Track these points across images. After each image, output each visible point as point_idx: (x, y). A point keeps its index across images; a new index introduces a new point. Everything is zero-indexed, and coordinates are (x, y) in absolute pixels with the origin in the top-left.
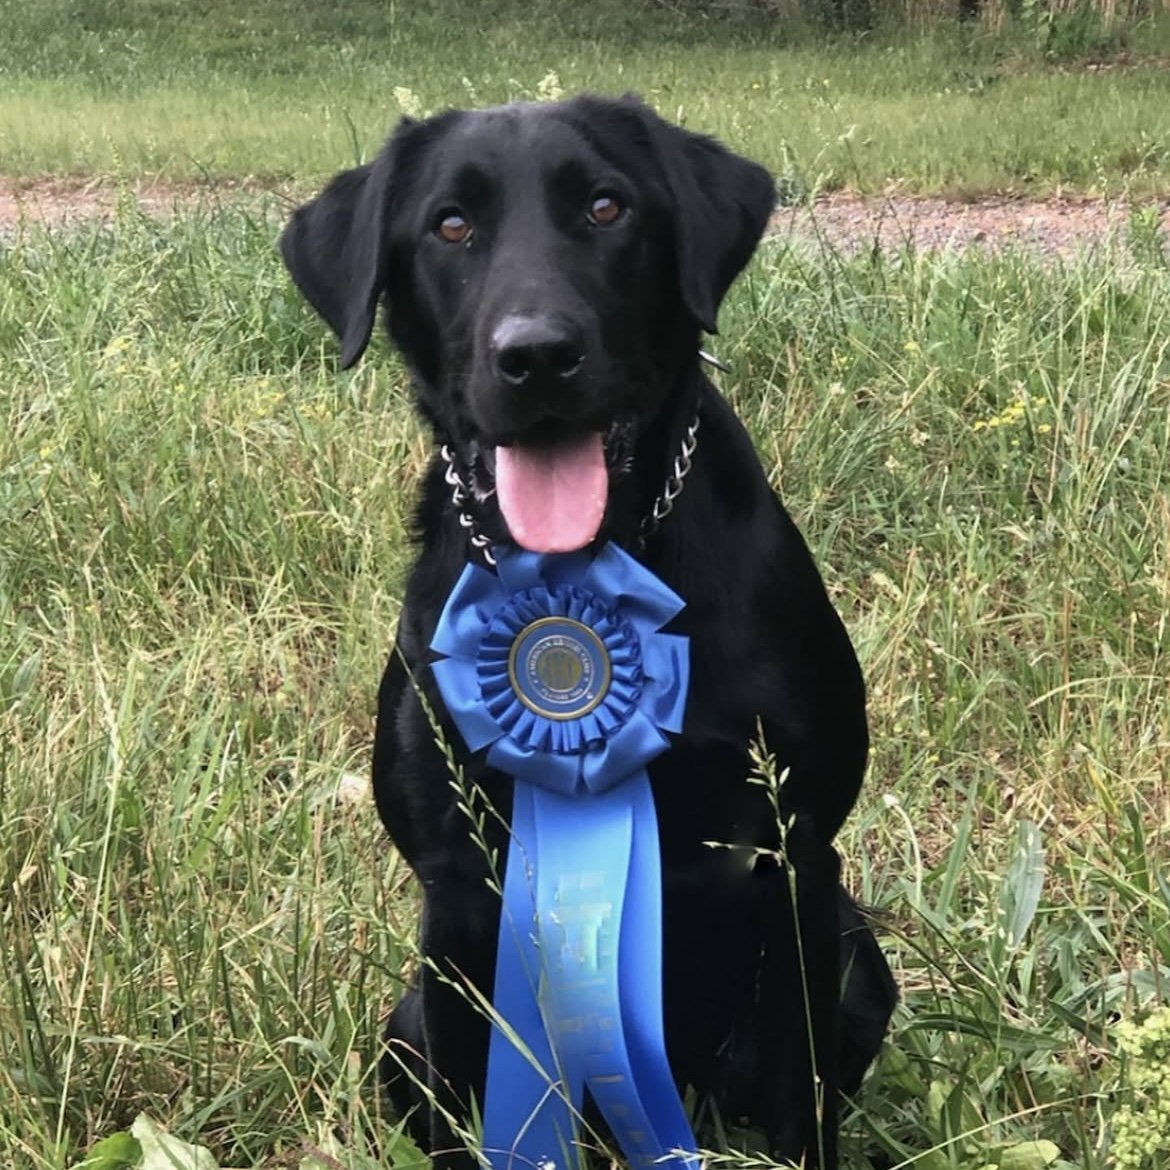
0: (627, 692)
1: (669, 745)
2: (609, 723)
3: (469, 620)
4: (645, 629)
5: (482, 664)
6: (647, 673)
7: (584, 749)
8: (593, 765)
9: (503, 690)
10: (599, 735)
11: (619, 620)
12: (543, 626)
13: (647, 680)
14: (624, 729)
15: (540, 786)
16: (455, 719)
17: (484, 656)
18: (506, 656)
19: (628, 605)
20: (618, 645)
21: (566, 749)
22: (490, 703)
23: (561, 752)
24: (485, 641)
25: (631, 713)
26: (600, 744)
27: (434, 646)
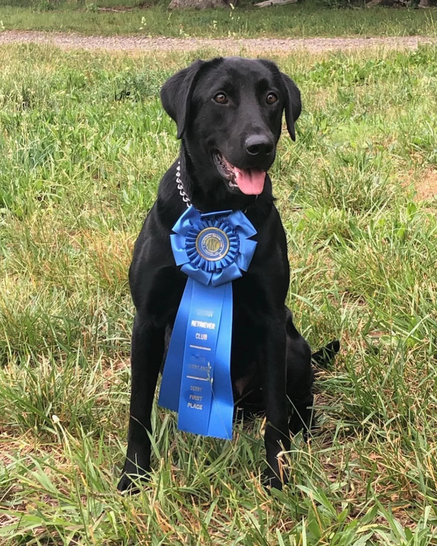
0: (233, 256)
1: (241, 275)
2: (225, 265)
3: (187, 223)
4: (242, 237)
5: (188, 238)
6: (240, 251)
7: (215, 271)
8: (216, 277)
9: (192, 247)
10: (221, 267)
11: (236, 233)
12: (210, 230)
13: (240, 254)
14: (230, 267)
15: (196, 280)
16: (174, 254)
17: (190, 236)
18: (196, 237)
19: (238, 229)
20: (234, 241)
21: (209, 270)
22: (188, 250)
23: (208, 271)
24: (191, 231)
25: (232, 263)
26: (220, 270)
27: (173, 229)
